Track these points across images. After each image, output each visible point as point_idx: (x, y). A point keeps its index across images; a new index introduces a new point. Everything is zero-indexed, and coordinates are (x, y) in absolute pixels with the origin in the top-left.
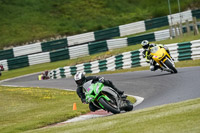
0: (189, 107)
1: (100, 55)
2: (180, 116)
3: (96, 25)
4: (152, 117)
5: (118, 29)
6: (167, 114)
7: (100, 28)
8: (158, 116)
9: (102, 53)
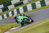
0: (38, 25)
1: (6, 12)
2: (36, 28)
3: (3, 2)
4: (26, 30)
5: (11, 2)
6: (31, 28)
7: (5, 3)
8: (28, 29)
9: (7, 11)
